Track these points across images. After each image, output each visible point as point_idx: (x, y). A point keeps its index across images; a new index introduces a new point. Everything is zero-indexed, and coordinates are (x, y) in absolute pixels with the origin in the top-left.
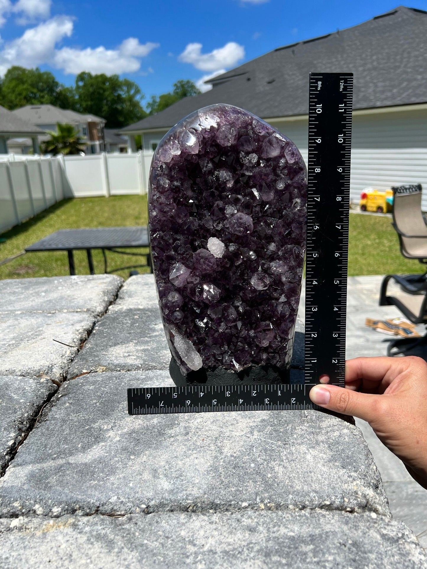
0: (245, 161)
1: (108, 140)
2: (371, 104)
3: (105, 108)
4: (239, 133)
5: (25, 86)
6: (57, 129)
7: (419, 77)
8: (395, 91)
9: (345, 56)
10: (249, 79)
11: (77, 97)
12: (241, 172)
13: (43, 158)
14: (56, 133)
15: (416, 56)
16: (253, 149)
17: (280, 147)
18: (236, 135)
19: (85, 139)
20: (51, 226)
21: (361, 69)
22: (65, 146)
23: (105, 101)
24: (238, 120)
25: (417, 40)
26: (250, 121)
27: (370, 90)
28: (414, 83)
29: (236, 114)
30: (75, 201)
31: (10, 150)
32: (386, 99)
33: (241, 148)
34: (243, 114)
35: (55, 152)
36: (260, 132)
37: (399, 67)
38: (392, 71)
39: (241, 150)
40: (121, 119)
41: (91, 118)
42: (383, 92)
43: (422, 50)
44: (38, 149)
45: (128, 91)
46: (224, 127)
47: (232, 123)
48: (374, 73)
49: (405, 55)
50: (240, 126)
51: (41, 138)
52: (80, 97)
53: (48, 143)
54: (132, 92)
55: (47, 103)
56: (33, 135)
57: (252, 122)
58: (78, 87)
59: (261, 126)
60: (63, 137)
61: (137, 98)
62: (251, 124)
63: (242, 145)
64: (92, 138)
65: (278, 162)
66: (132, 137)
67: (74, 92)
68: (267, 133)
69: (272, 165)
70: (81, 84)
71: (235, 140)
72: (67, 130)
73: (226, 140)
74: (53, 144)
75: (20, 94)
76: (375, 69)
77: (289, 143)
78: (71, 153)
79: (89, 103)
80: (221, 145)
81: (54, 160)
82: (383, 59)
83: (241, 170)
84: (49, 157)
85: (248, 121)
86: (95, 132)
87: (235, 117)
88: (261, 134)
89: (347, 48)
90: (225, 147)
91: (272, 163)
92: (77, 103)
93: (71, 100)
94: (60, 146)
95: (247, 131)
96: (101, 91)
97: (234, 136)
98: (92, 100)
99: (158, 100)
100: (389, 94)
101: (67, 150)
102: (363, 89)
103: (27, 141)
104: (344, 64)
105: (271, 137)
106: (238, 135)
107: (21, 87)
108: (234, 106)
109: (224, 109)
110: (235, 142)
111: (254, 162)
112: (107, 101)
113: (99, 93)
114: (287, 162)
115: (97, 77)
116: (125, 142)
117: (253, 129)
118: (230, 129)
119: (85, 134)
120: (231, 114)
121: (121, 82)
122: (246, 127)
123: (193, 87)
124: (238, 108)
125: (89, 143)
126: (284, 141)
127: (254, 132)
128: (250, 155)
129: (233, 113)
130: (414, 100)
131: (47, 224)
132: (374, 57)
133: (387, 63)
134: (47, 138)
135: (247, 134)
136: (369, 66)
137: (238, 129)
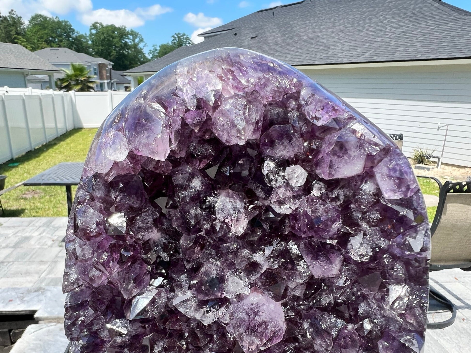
0: (276, 181)
1: (115, 80)
2: (339, 61)
3: (114, 53)
4: (265, 116)
5: (46, 31)
6: (71, 68)
7: (379, 40)
8: (359, 50)
9: (316, 19)
10: (236, 34)
11: (90, 43)
12: (266, 203)
13: (57, 92)
14: (70, 71)
15: (376, 22)
16: (296, 155)
17: (364, 157)
18: (257, 123)
19: (95, 78)
20: (61, 152)
21: (330, 30)
22: (77, 84)
23: (113, 47)
24: (265, 85)
25: (377, 9)
26: (294, 90)
27: (339, 49)
28: (375, 45)
29: (262, 71)
30: (83, 131)
31: (28, 84)
32: (352, 56)
33: (268, 152)
34: (280, 73)
35: (68, 88)
36: (317, 118)
37: (362, 30)
38: (357, 33)
39: (268, 156)
40: (127, 63)
41: (101, 61)
42: (349, 50)
43: (381, 17)
44: (53, 85)
45: (134, 40)
46: (230, 101)
47: (252, 93)
48: (342, 35)
49: (367, 21)
50: (270, 99)
51: (57, 76)
52: (93, 42)
53: (62, 80)
54: (137, 41)
55: (64, 47)
56: (50, 73)
57: (299, 92)
58: (91, 34)
59: (321, 101)
60: (76, 76)
61: (141, 46)
62: (296, 97)
63: (272, 144)
64: (101, 78)
65: (357, 190)
66: (135, 78)
67: (88, 38)
68: (335, 120)
69: (342, 197)
70: (94, 32)
71: (254, 132)
72: (79, 70)
73: (233, 131)
74: (67, 81)
75: (41, 38)
76: (342, 31)
77: (389, 150)
78: (82, 90)
79: (100, 48)
80: (224, 141)
81: (67, 95)
82: (349, 23)
83: (265, 199)
84: (62, 92)
85: (290, 88)
86: (104, 72)
87: (259, 79)
88: (319, 123)
89: (318, 12)
90: (231, 147)
91: (341, 193)
92: (90, 47)
93: (84, 45)
94: (73, 83)
95: (286, 113)
96: (111, 39)
97: (252, 124)
98: (102, 46)
99: (158, 48)
100: (354, 53)
101: (78, 87)
102: (332, 47)
103: (45, 77)
104: (316, 26)
105: (343, 131)
106: (264, 120)
107: (42, 32)
108: (259, 54)
109: (237, 59)
110: (256, 136)
111: (299, 185)
112: (116, 47)
113: (109, 40)
114: (378, 194)
115: (107, 27)
116: (129, 82)
117: (299, 107)
118: (245, 108)
119: (95, 74)
120: (251, 72)
121: (128, 32)
122: (284, 105)
123: (188, 39)
124: (270, 58)
125: (99, 81)
126: (376, 144)
127: (302, 117)
128: (287, 168)
129: (255, 69)
130: (375, 59)
131: (57, 151)
132: (341, 21)
133: (352, 26)
134: (62, 76)
135: (285, 121)
136: (337, 28)
137: (265, 106)
